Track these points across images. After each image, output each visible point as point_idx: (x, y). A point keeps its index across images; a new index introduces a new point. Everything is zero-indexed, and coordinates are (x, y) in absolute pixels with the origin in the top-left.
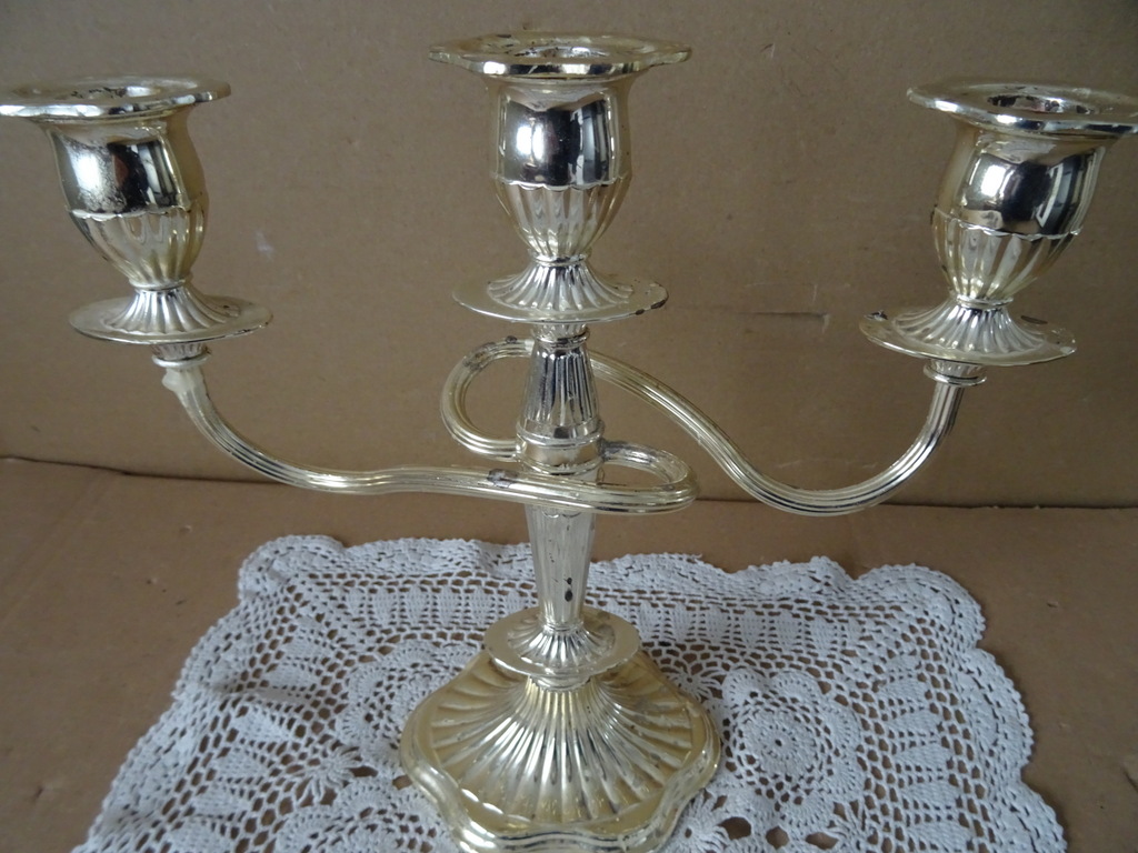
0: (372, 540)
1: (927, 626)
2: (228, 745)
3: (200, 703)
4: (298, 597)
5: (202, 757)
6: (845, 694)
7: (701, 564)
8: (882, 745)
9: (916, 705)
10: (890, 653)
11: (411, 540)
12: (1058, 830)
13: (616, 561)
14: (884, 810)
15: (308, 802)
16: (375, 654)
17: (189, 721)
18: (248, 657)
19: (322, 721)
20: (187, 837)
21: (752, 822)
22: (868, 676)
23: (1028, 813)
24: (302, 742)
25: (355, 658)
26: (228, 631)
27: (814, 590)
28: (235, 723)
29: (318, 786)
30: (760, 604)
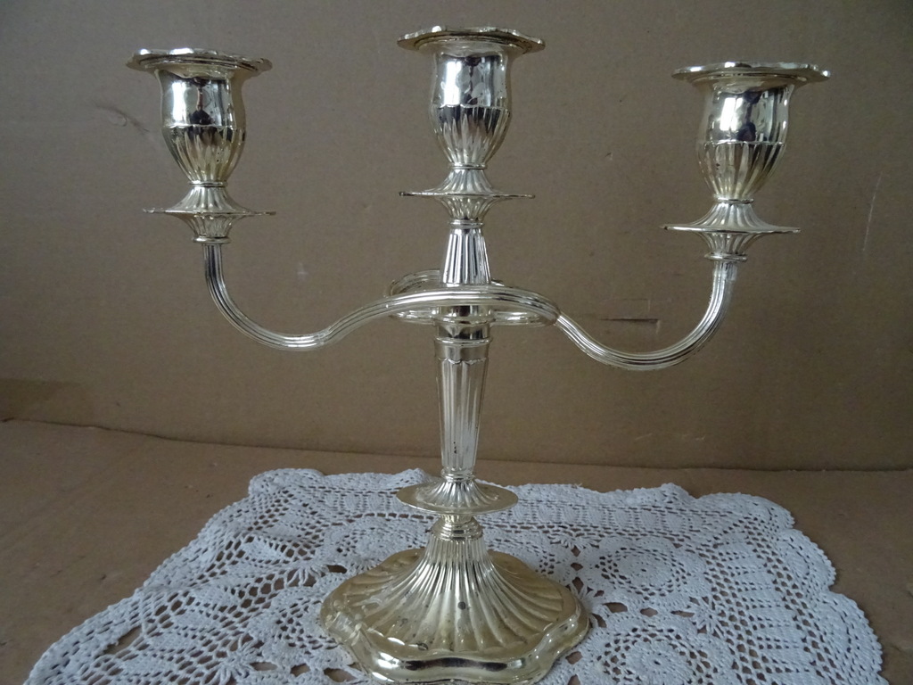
0: (345, 472)
1: (752, 521)
2: (237, 559)
3: (220, 533)
4: (291, 496)
5: (218, 564)
6: (694, 549)
7: (582, 489)
8: (722, 572)
9: (746, 555)
10: (725, 532)
11: (372, 474)
12: (861, 613)
13: (521, 487)
14: (728, 601)
15: (295, 583)
16: (345, 523)
17: (211, 543)
18: (254, 521)
19: (305, 549)
20: (206, 595)
21: (626, 604)
22: (709, 541)
23: (836, 604)
24: (291, 560)
25: (329, 524)
26: (239, 508)
27: (665, 501)
28: (243, 546)
29: (304, 572)
30: (627, 508)
